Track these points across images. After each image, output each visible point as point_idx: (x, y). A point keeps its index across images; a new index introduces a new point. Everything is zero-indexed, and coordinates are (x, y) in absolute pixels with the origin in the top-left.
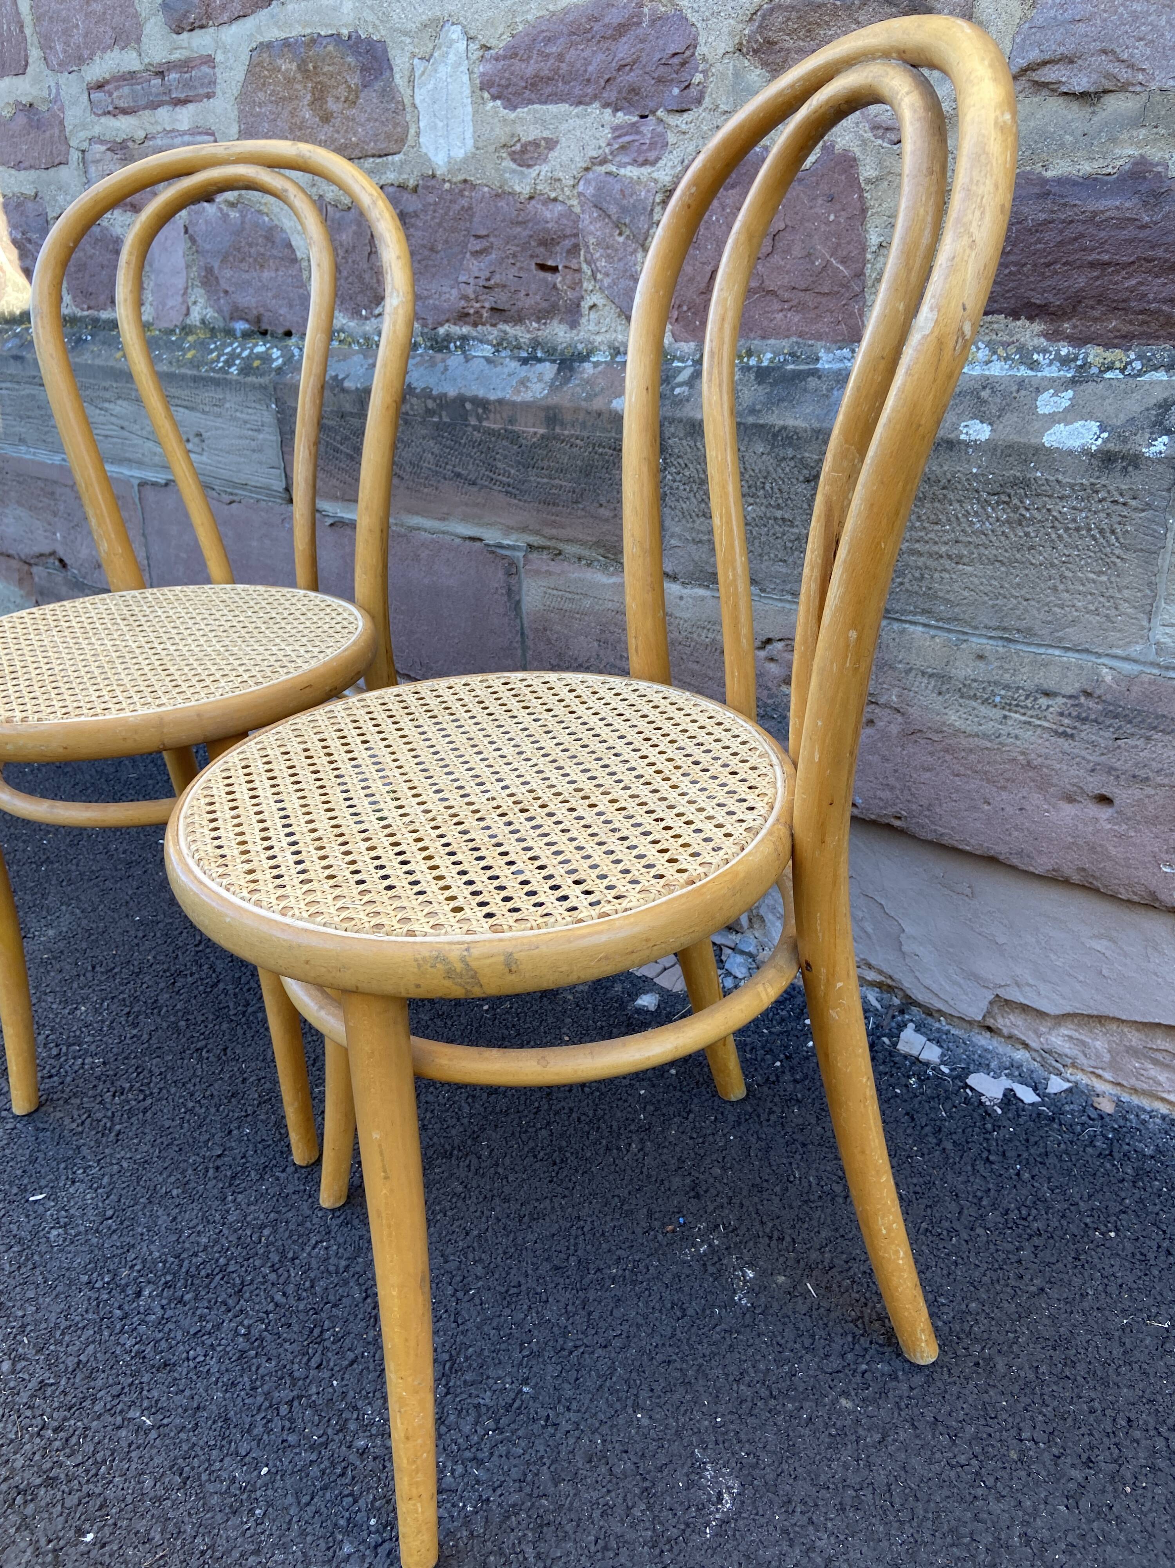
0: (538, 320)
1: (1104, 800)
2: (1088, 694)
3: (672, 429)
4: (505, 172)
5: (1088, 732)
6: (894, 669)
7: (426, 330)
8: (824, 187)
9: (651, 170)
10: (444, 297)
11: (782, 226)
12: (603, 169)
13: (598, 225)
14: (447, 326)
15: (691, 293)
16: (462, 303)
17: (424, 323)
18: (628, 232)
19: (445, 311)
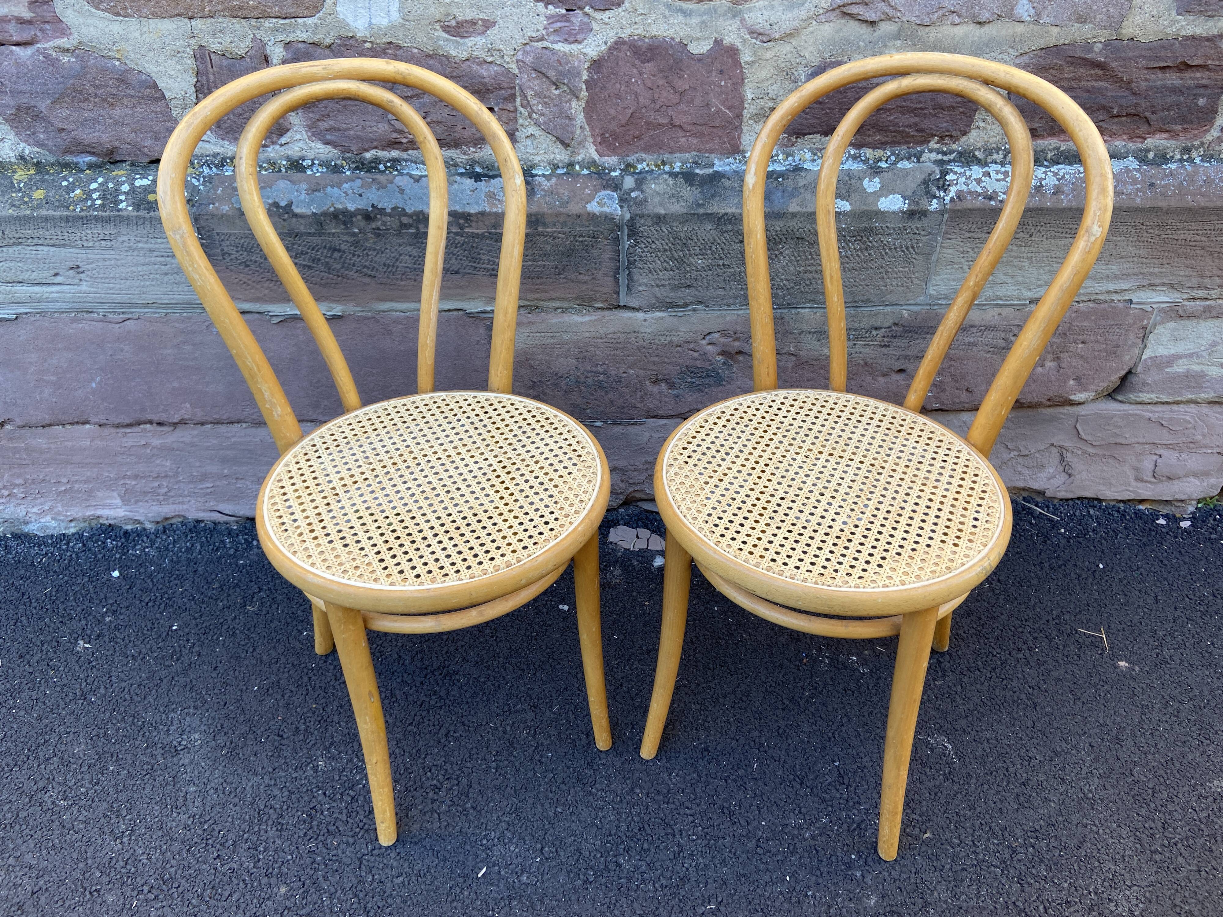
0: (475, 146)
1: (901, 371)
2: (896, 324)
3: (642, 221)
4: (438, 40)
5: (897, 342)
6: (791, 333)
7: (348, 155)
8: (717, 65)
9: (580, 47)
10: (369, 130)
11: (687, 87)
12: (540, 44)
13: (536, 82)
14: (373, 152)
15: (613, 126)
16: (395, 135)
17: (346, 150)
18: (566, 88)
19: (372, 140)
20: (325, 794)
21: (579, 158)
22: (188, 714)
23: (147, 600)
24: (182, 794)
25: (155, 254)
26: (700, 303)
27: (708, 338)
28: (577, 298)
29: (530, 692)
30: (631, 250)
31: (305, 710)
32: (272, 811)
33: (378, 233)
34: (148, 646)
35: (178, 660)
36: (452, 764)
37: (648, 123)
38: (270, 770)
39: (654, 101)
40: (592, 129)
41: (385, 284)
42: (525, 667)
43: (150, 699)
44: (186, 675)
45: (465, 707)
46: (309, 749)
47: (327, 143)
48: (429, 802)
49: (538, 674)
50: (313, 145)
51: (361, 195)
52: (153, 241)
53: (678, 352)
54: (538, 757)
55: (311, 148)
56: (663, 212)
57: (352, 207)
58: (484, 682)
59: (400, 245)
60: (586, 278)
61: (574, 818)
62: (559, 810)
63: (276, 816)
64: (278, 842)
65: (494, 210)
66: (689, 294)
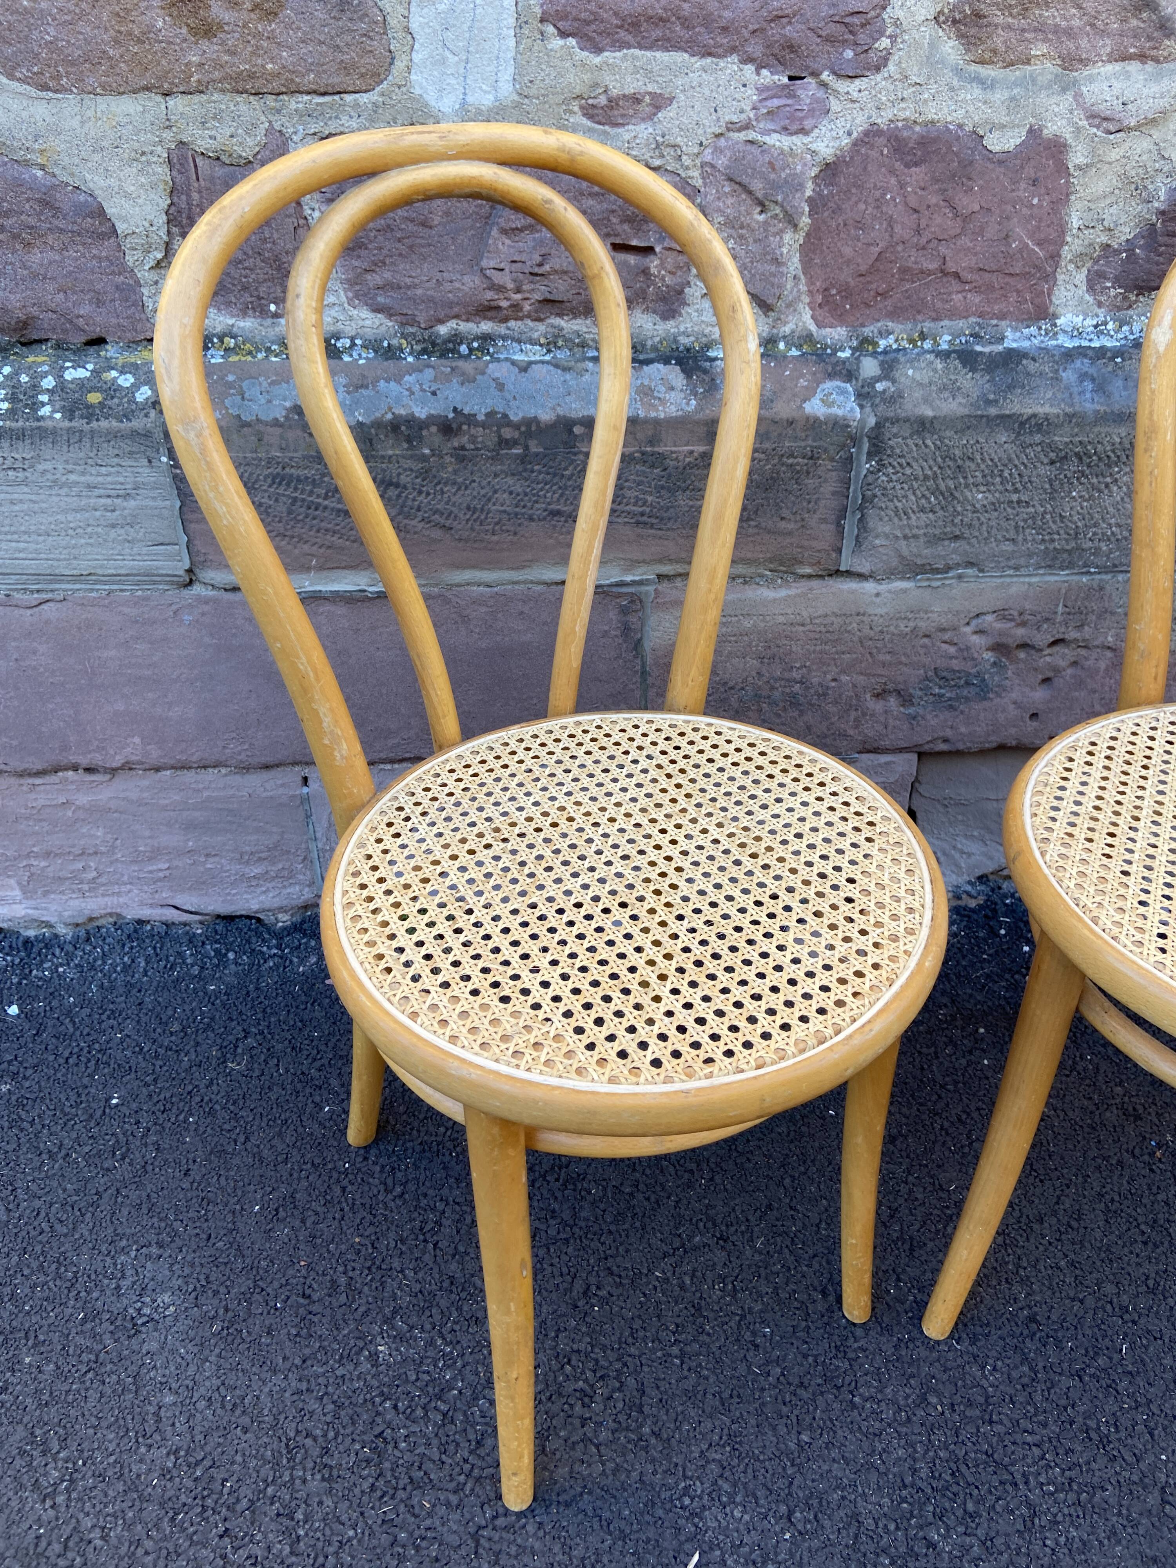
3: (895, 430)
6: (1113, 613)
7: (411, 330)
8: (1029, 171)
9: (806, 140)
10: (448, 286)
11: (977, 208)
12: (742, 136)
13: (730, 201)
14: (452, 324)
15: (846, 276)
16: (489, 295)
17: (406, 320)
18: (778, 210)
19: (451, 305)
20: (395, 1407)
21: (787, 329)
22: (148, 1257)
23: (66, 1054)
24: (152, 1409)
25: (97, 492)
26: (971, 564)
27: (974, 623)
28: (771, 560)
29: (712, 1212)
30: (870, 479)
31: (343, 1247)
32: (309, 1442)
33: (461, 456)
34: (74, 1135)
35: (123, 1159)
36: (604, 1348)
37: (904, 270)
38: (298, 1361)
39: (918, 232)
40: (810, 282)
41: (467, 541)
42: (693, 1166)
43: (84, 1229)
44: (139, 1185)
45: (608, 1240)
46: (359, 1322)
47: (377, 309)
48: (577, 1422)
49: (718, 1179)
50: (355, 312)
51: (434, 394)
52: (93, 471)
53: (924, 646)
54: (748, 1336)
55: (351, 318)
56: (929, 413)
57: (421, 413)
58: (631, 1194)
59: (496, 475)
60: (791, 526)
61: (835, 1453)
62: (805, 1438)
63: (317, 1452)
64: (328, 1502)
65: (653, 414)
66: (954, 551)
